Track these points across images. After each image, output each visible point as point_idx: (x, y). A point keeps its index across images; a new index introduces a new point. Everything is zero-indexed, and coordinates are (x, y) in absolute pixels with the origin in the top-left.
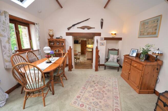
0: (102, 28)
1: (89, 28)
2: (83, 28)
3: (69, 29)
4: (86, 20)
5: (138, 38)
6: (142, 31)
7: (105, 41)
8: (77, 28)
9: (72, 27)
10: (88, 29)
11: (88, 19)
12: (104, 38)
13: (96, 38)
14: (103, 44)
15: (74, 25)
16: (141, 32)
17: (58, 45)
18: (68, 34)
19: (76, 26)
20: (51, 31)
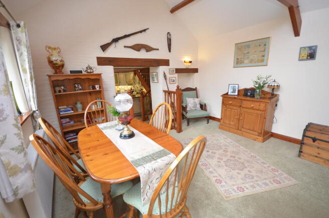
0: (170, 51)
1: (148, 49)
2: (137, 47)
3: (104, 47)
4: (141, 32)
5: (234, 67)
6: (238, 57)
8: (125, 47)
9: (113, 45)
10: (147, 51)
11: (145, 30)
12: (174, 70)
14: (174, 81)
15: (116, 40)
16: (238, 59)
17: (80, 90)
18: (102, 61)
19: (122, 43)
20: (55, 53)
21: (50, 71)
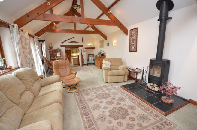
0: (83, 42)
1: (75, 42)
2: (72, 42)
3: (62, 43)
7: (86, 50)
11: (74, 37)
12: (85, 48)
13: (80, 48)
14: (85, 52)
15: (66, 41)
18: (62, 46)
19: (67, 41)
20: (51, 45)
21: (49, 49)
